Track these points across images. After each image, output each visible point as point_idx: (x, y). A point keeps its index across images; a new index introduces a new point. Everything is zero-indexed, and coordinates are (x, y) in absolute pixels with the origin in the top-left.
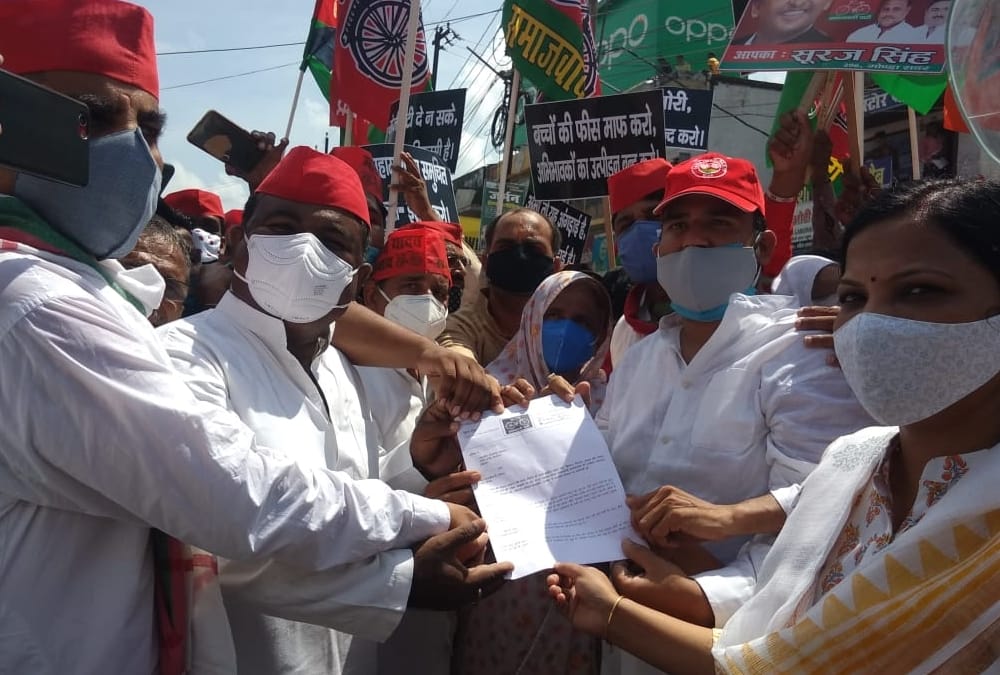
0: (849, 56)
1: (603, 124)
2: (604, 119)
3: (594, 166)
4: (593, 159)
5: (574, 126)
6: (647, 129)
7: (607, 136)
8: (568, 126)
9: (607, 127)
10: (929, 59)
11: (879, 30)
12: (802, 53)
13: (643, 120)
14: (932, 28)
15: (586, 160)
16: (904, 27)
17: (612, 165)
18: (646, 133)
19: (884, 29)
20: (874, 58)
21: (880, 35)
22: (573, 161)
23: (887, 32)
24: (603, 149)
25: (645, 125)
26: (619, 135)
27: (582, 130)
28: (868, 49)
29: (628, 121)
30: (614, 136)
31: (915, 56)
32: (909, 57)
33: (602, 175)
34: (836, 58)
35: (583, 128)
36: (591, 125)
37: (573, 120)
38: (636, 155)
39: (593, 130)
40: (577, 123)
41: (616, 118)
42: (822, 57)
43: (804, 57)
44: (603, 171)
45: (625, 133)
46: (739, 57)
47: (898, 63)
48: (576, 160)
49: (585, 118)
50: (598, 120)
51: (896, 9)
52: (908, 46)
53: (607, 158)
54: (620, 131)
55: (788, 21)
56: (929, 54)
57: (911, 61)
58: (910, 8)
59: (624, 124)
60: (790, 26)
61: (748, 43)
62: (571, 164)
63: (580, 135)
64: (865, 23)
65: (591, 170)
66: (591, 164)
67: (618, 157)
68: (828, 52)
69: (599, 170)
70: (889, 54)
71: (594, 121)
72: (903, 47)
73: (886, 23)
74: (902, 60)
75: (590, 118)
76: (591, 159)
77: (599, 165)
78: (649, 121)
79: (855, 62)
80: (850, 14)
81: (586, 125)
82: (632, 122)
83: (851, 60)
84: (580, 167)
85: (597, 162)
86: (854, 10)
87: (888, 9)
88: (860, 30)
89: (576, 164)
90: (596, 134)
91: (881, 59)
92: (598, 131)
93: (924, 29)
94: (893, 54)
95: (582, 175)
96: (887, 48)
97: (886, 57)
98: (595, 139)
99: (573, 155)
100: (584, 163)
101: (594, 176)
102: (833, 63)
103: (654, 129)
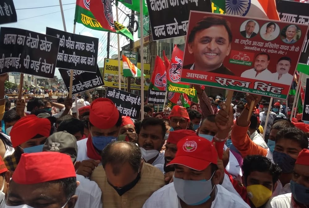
0: (243, 85)
1: (75, 44)
2: (76, 42)
3: (70, 58)
4: (70, 55)
5: (65, 41)
6: (92, 50)
7: (76, 48)
8: (63, 41)
9: (77, 45)
10: (280, 91)
11: (256, 72)
12: (220, 79)
13: (91, 46)
14: (280, 75)
15: (67, 55)
16: (267, 72)
17: (77, 59)
18: (91, 51)
19: (258, 72)
20: (255, 88)
21: (256, 75)
22: (63, 54)
23: (259, 74)
24: (74, 53)
25: (91, 48)
26: (81, 49)
27: (68, 44)
28: (252, 82)
29: (85, 45)
30: (79, 49)
31: (274, 89)
32: (271, 89)
33: (72, 62)
34: (237, 85)
35: (68, 43)
36: (71, 43)
37: (66, 39)
38: (86, 58)
39: (72, 45)
40: (66, 40)
41: (81, 43)
42: (230, 83)
43: (222, 82)
44: (73, 60)
45: (84, 49)
46: (189, 76)
47: (266, 91)
48: (64, 53)
49: (70, 40)
50: (74, 42)
51: (262, 61)
52: (270, 83)
53: (75, 56)
54: (82, 48)
55: (210, 59)
56: (280, 89)
57: (272, 91)
58: (269, 61)
59: (83, 46)
60: (211, 62)
61: (192, 68)
62: (62, 55)
63: (67, 45)
64: (248, 68)
65: (68, 59)
66: (69, 57)
67: (79, 57)
68: (233, 81)
69: (72, 60)
70: (262, 86)
71: (72, 42)
72: (268, 83)
73: (259, 68)
74: (268, 90)
75: (71, 40)
76: (69, 55)
77: (72, 58)
78: (93, 47)
79: (247, 88)
80: (240, 61)
81: (69, 42)
82: (87, 46)
83: (244, 87)
84: (65, 57)
85: (71, 57)
86: (242, 59)
87: (259, 61)
88: (246, 71)
89: (64, 55)
90: (72, 47)
91: (258, 89)
92: (73, 46)
93: (276, 74)
94: (264, 86)
95: (65, 60)
96: (261, 83)
97: (261, 88)
98: (72, 48)
99: (63, 52)
100: (67, 56)
101: (69, 62)
102: (236, 87)
103: (94, 50)
